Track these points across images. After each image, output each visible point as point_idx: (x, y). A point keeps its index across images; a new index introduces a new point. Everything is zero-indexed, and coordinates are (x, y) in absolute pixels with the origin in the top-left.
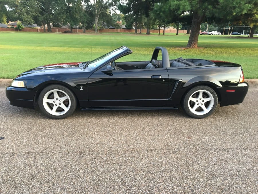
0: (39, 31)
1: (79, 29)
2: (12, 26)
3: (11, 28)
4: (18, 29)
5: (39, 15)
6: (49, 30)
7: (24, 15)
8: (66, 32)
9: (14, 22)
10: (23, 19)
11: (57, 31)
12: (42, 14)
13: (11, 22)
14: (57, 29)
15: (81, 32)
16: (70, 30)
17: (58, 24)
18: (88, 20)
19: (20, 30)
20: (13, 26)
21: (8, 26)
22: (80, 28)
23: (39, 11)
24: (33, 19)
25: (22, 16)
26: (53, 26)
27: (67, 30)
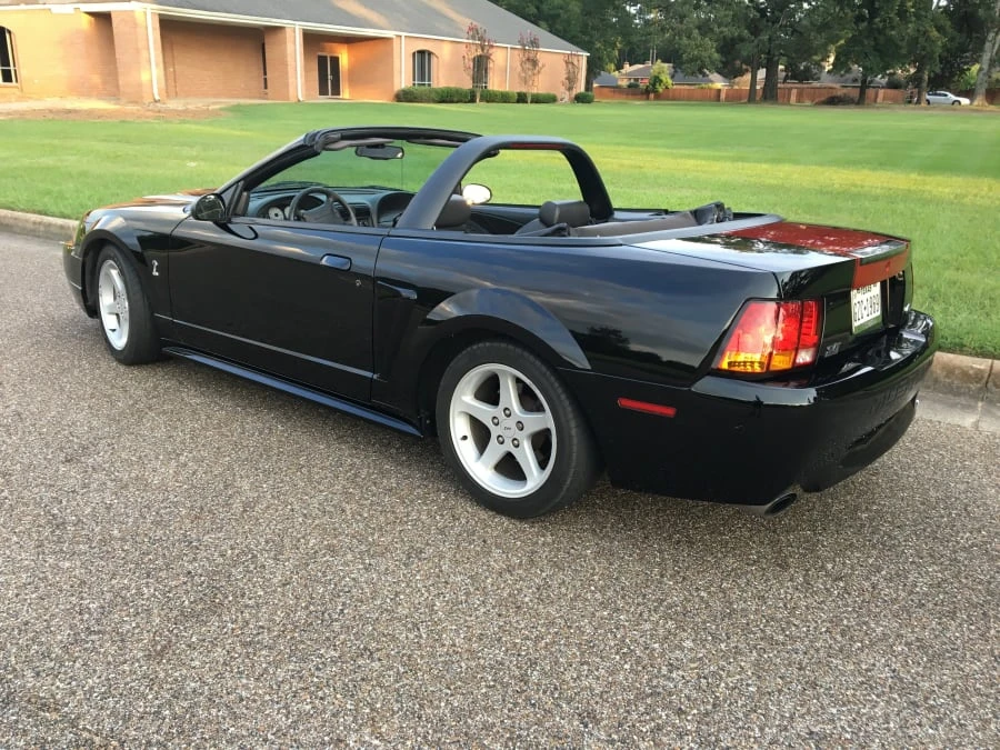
0: (723, 96)
1: (890, 91)
2: (632, 81)
3: (630, 86)
4: (648, 91)
5: (746, 33)
6: (770, 95)
7: (689, 37)
8: (833, 101)
9: (641, 66)
10: (685, 52)
11: (793, 98)
12: (755, 31)
13: (631, 65)
14: (794, 92)
15: (895, 101)
16: (855, 93)
17: (807, 69)
18: (948, 50)
19: (658, 97)
20: (636, 80)
21: (620, 83)
22: (894, 85)
23: (746, 20)
24: (718, 51)
25: (685, 41)
26: (786, 78)
27: (834, 94)
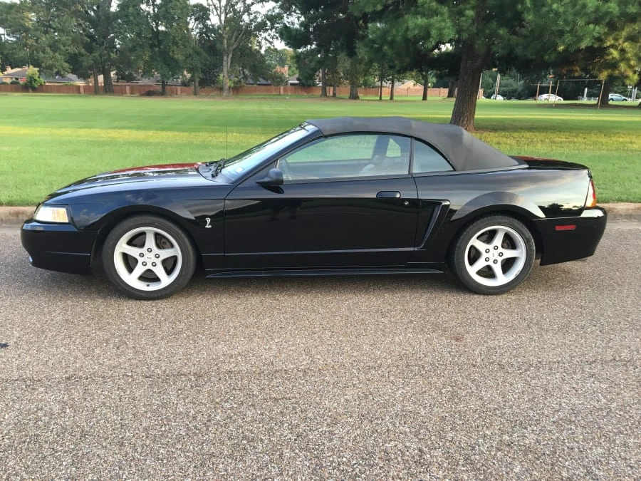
0: (82, 90)
1: (182, 87)
2: (14, 79)
3: (12, 83)
4: (29, 87)
5: (83, 51)
6: (108, 89)
7: (44, 52)
8: (150, 93)
9: (20, 69)
10: (43, 62)
11: (128, 91)
12: (89, 49)
13: (12, 68)
14: (128, 87)
15: (188, 94)
16: (159, 88)
17: (130, 74)
18: (205, 65)
19: (35, 90)
20: (17, 79)
21: (4, 80)
22: (184, 84)
23: (83, 43)
24: (66, 62)
25: (41, 54)
26: (118, 79)
27: (152, 89)
